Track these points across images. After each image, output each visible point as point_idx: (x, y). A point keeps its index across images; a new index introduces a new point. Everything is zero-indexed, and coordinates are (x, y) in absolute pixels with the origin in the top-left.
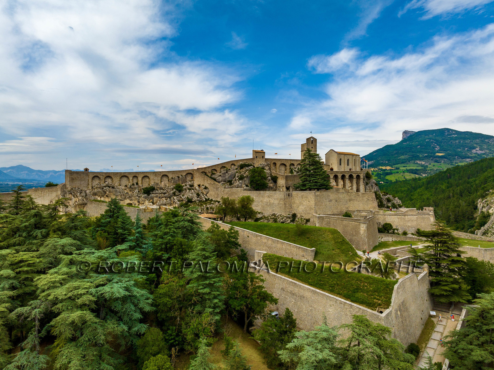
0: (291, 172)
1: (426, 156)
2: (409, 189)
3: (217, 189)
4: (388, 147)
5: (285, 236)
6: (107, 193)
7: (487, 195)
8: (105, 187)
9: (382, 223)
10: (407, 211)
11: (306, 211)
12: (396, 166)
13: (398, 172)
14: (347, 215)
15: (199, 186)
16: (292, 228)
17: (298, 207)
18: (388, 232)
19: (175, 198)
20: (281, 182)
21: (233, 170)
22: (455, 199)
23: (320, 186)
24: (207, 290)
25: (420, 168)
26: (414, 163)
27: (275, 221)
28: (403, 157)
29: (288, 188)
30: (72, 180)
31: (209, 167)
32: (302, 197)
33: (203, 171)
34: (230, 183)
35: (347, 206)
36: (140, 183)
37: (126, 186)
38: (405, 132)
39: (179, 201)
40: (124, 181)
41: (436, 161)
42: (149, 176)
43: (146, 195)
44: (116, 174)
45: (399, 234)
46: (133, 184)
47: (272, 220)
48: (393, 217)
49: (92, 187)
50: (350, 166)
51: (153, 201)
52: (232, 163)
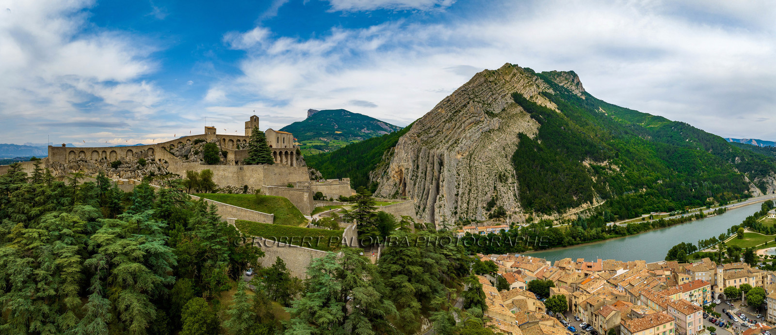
0: (238, 147)
1: (328, 134)
2: (317, 164)
3: (176, 163)
4: (296, 124)
5: (246, 205)
6: (81, 166)
7: (375, 168)
8: (79, 161)
9: (315, 192)
10: (332, 182)
11: (256, 182)
12: (303, 142)
13: (305, 148)
14: (290, 186)
15: (160, 160)
16: (251, 198)
17: (249, 180)
18: (320, 199)
19: (139, 171)
20: (231, 157)
21: (189, 144)
22: (353, 171)
23: (267, 161)
24: (218, 247)
25: (323, 144)
26: (318, 140)
27: (230, 192)
28: (309, 134)
29: (237, 163)
30: (54, 154)
31: (168, 142)
32: (252, 170)
33: (163, 146)
34: (186, 157)
35: (287, 179)
36: (108, 157)
37: (96, 160)
38: (310, 111)
39: (143, 174)
40: (95, 156)
41: (335, 139)
42: (116, 150)
43: (114, 169)
44: (88, 149)
45: (327, 201)
46: (103, 159)
47: (227, 192)
48: (322, 186)
49: (69, 161)
50: (285, 144)
51: (120, 174)
52: (188, 138)
